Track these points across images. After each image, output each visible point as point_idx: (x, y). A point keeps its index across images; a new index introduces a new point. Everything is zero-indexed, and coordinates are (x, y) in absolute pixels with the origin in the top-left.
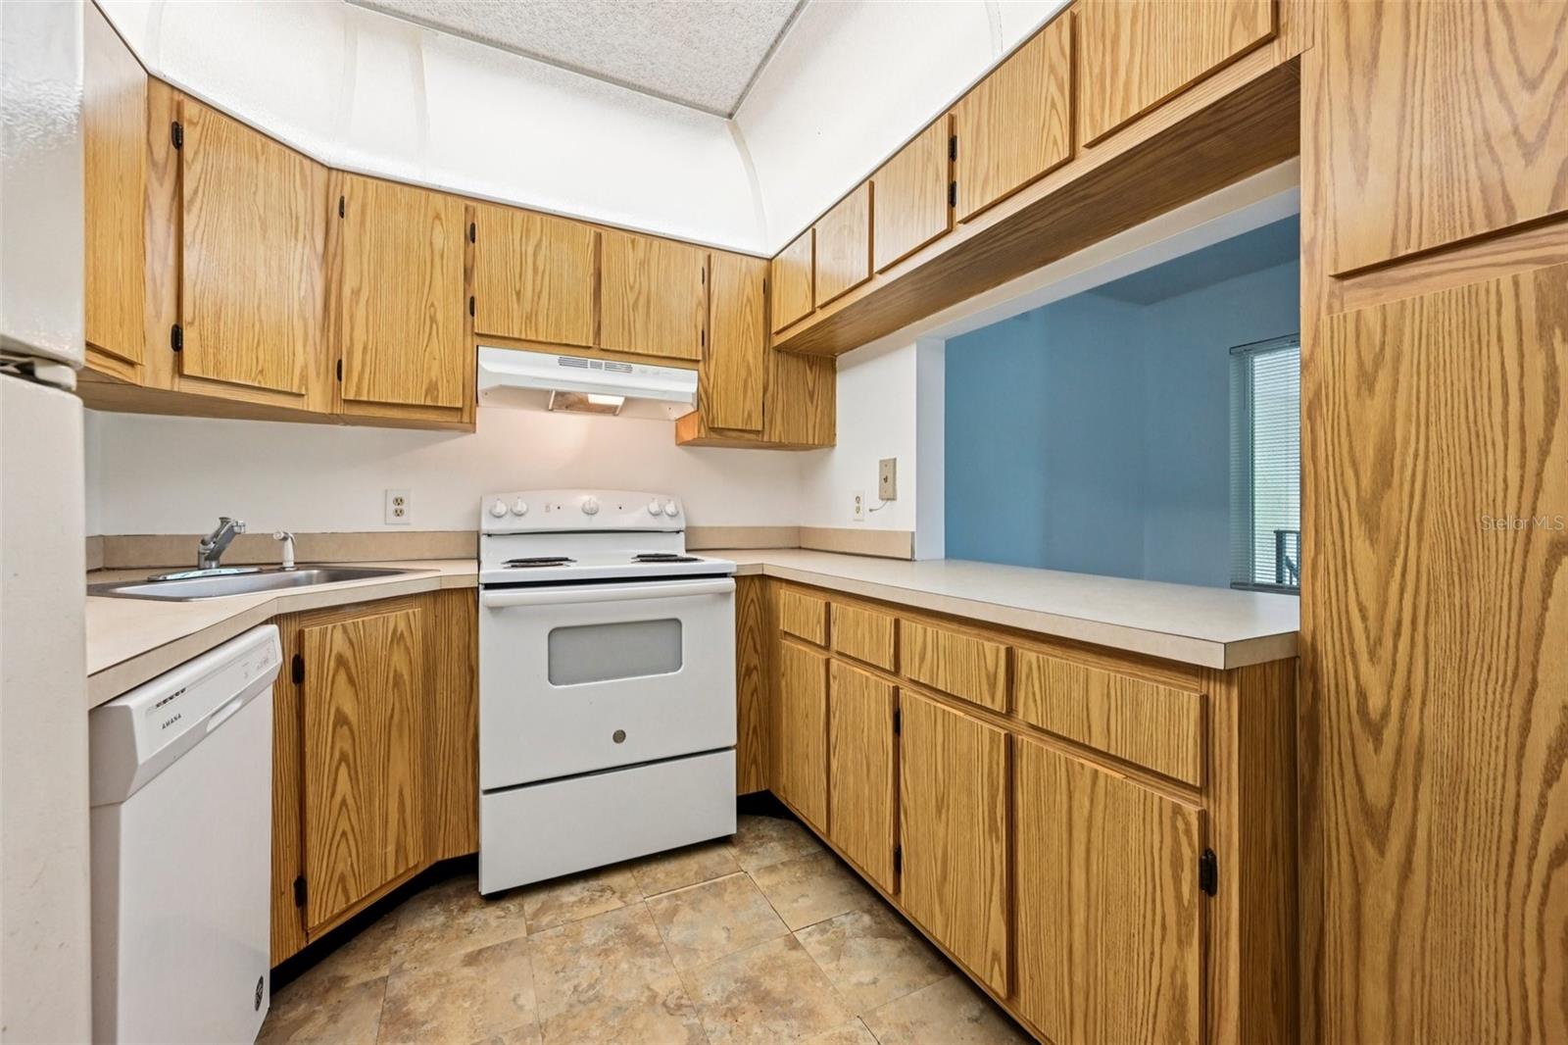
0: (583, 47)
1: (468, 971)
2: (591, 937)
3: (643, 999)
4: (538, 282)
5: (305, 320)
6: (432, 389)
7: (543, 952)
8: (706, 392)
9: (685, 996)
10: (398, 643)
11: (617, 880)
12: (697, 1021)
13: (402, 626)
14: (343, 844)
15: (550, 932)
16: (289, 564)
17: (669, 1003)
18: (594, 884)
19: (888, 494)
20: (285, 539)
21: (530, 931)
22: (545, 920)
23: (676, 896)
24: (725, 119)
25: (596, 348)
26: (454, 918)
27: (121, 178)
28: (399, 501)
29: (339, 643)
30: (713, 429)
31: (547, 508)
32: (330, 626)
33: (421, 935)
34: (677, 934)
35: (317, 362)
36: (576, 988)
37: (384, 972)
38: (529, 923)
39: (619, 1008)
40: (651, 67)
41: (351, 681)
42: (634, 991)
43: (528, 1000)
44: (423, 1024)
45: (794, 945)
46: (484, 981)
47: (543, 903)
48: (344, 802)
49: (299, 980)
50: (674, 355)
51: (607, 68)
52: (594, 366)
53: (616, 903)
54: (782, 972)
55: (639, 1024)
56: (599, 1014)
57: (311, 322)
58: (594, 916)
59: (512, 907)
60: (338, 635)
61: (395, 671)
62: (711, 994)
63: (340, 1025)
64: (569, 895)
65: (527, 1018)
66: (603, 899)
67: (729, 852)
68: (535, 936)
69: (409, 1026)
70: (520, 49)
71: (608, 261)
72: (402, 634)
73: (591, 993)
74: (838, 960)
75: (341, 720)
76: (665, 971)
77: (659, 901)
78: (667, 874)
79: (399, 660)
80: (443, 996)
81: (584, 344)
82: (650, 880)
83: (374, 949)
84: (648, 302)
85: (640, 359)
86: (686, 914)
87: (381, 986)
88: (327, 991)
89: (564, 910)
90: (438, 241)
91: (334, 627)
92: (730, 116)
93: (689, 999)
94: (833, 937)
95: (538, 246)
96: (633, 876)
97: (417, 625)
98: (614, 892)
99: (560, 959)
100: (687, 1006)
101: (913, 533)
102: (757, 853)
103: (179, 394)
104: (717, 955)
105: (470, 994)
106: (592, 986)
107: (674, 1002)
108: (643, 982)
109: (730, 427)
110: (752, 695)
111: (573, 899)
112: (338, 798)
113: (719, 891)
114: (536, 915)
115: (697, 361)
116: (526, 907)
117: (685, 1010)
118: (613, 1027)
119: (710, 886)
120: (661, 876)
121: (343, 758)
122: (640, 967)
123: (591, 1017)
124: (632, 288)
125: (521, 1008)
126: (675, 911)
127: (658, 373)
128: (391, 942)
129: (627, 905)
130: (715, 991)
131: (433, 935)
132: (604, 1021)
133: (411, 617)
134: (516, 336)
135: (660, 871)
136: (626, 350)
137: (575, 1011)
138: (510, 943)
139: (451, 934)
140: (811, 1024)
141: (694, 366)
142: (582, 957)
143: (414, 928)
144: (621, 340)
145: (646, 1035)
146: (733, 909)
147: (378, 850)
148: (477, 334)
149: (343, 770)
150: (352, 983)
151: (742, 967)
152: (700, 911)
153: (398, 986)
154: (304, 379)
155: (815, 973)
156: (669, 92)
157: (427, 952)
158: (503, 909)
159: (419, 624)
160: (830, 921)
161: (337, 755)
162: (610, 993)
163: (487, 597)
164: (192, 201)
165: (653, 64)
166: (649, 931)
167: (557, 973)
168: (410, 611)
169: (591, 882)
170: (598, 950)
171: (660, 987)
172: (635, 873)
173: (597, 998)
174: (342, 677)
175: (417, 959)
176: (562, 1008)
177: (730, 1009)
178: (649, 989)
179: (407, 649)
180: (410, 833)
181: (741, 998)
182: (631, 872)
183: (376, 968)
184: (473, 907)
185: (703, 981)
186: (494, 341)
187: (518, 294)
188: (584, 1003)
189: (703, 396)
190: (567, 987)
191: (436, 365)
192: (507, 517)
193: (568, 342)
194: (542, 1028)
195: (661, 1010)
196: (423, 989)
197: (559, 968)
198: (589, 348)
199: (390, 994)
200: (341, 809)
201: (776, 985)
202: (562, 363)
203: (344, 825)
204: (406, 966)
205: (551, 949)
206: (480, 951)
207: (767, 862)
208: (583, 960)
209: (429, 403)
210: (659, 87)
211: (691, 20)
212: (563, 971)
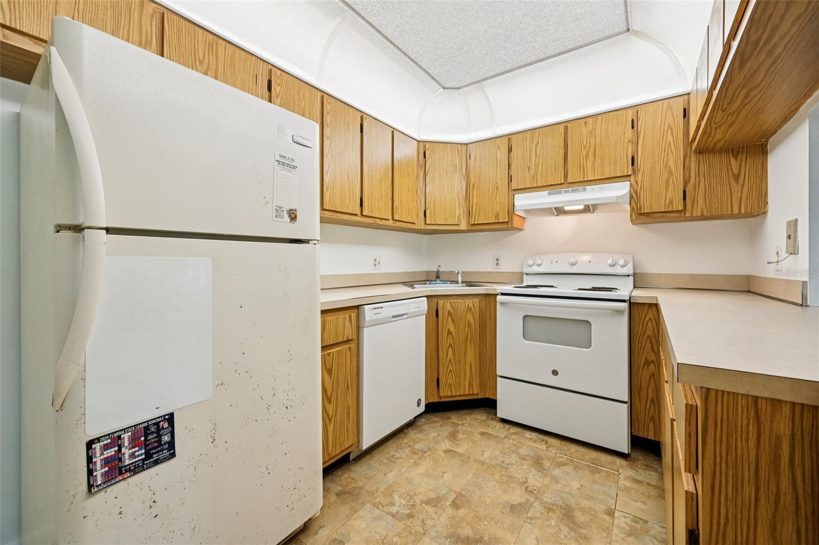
0: (534, 53)
1: (479, 436)
2: (523, 451)
3: (521, 480)
4: (537, 161)
5: (459, 199)
6: (497, 216)
7: (504, 445)
8: (636, 192)
9: (537, 491)
10: (470, 311)
11: (552, 441)
12: (533, 501)
13: (471, 305)
14: (450, 374)
15: (511, 441)
16: (460, 281)
17: (529, 489)
18: (542, 437)
19: (793, 251)
20: (458, 273)
21: (505, 437)
22: (513, 437)
23: (572, 461)
24: (627, 33)
25: (566, 183)
26: (488, 420)
27: (409, 174)
28: (497, 260)
29: (449, 307)
30: (641, 214)
31: (552, 262)
32: (446, 301)
33: (476, 419)
34: (557, 472)
35: (464, 212)
36: (503, 461)
37: (460, 423)
38: (508, 434)
39: (510, 477)
40: (568, 40)
41: (453, 320)
42: (521, 476)
43: (487, 454)
44: (458, 441)
45: (610, 513)
46: (480, 441)
47: (518, 432)
48: (450, 360)
49: (442, 413)
50: (613, 176)
51: (550, 53)
52: (565, 192)
53: (544, 447)
54: (590, 517)
55: (512, 485)
56: (503, 473)
57: (461, 199)
58: (531, 446)
59: (506, 427)
60: (449, 304)
61: (468, 320)
62: (547, 498)
63: (442, 428)
64: (528, 434)
65: (482, 458)
66: (540, 443)
67: (619, 461)
68: (506, 440)
69: (454, 439)
70: (514, 69)
71: (571, 138)
72: (471, 308)
73: (507, 466)
74: (628, 536)
75: (449, 333)
76: (538, 479)
77: (561, 457)
78: (576, 451)
79: (469, 317)
80: (467, 438)
81: (559, 183)
82: (566, 449)
83: (462, 416)
84: (595, 151)
85: (591, 183)
86: (569, 469)
87: (457, 425)
88: (445, 419)
89: (523, 438)
90: (499, 156)
91: (447, 302)
92: (628, 30)
93: (538, 493)
94: (639, 527)
95: (537, 144)
96: (561, 444)
97: (477, 305)
98: (547, 443)
99: (506, 450)
100: (534, 494)
101: (804, 284)
102: (637, 471)
103: (426, 229)
104: (567, 490)
105: (474, 442)
106: (508, 464)
107: (531, 489)
108: (527, 476)
109: (654, 211)
110: (650, 378)
111: (529, 436)
112: (449, 358)
113: (594, 471)
114: (512, 434)
115: (630, 175)
116: (511, 430)
117: (532, 494)
118: (503, 479)
119: (592, 467)
120: (573, 450)
121: (450, 345)
122: (531, 471)
123: (499, 472)
124: (584, 147)
125: (483, 455)
126: (565, 464)
127: (602, 188)
128: (467, 416)
129: (547, 450)
130: (551, 498)
131: (478, 421)
132: (502, 476)
133: (475, 303)
134: (528, 187)
135: (574, 448)
136: (582, 180)
137: (497, 467)
138: (496, 436)
139: (483, 424)
140: (581, 541)
141: (628, 179)
142: (514, 455)
143: (476, 416)
144: (579, 176)
145: (510, 489)
146: (594, 482)
147: (462, 382)
148: (514, 190)
149: (450, 349)
150: (451, 421)
151: (572, 501)
152: (576, 472)
153: (460, 428)
154: (459, 219)
155: (608, 530)
156: (584, 42)
157: (473, 424)
158: (503, 426)
159: (478, 305)
160: (646, 522)
161: (448, 343)
162: (512, 470)
163: (499, 298)
164: (428, 173)
165: (568, 38)
166: (547, 464)
167: (502, 453)
168: (474, 300)
169: (541, 436)
170: (521, 456)
171: (531, 481)
172: (563, 443)
173: (507, 469)
174: (450, 318)
175: (469, 424)
176: (494, 463)
177: (550, 508)
178: (526, 479)
179: (473, 314)
180: (474, 381)
181: (559, 509)
182: (561, 441)
183: (459, 420)
184: (496, 420)
185: (550, 493)
186: (520, 191)
187: (529, 168)
188: (501, 467)
189: (634, 195)
190: (501, 459)
191: (498, 206)
192: (534, 267)
193: (551, 184)
194: (483, 463)
195: (523, 487)
196: (464, 432)
197: (504, 452)
198: (563, 184)
199: (456, 429)
200: (449, 363)
201: (580, 518)
202: (549, 194)
203: (450, 368)
204: (466, 425)
205: (507, 446)
206: (486, 433)
207: (639, 478)
208: (514, 456)
209: (496, 221)
210: (578, 44)
211: (570, 12)
212: (504, 454)
